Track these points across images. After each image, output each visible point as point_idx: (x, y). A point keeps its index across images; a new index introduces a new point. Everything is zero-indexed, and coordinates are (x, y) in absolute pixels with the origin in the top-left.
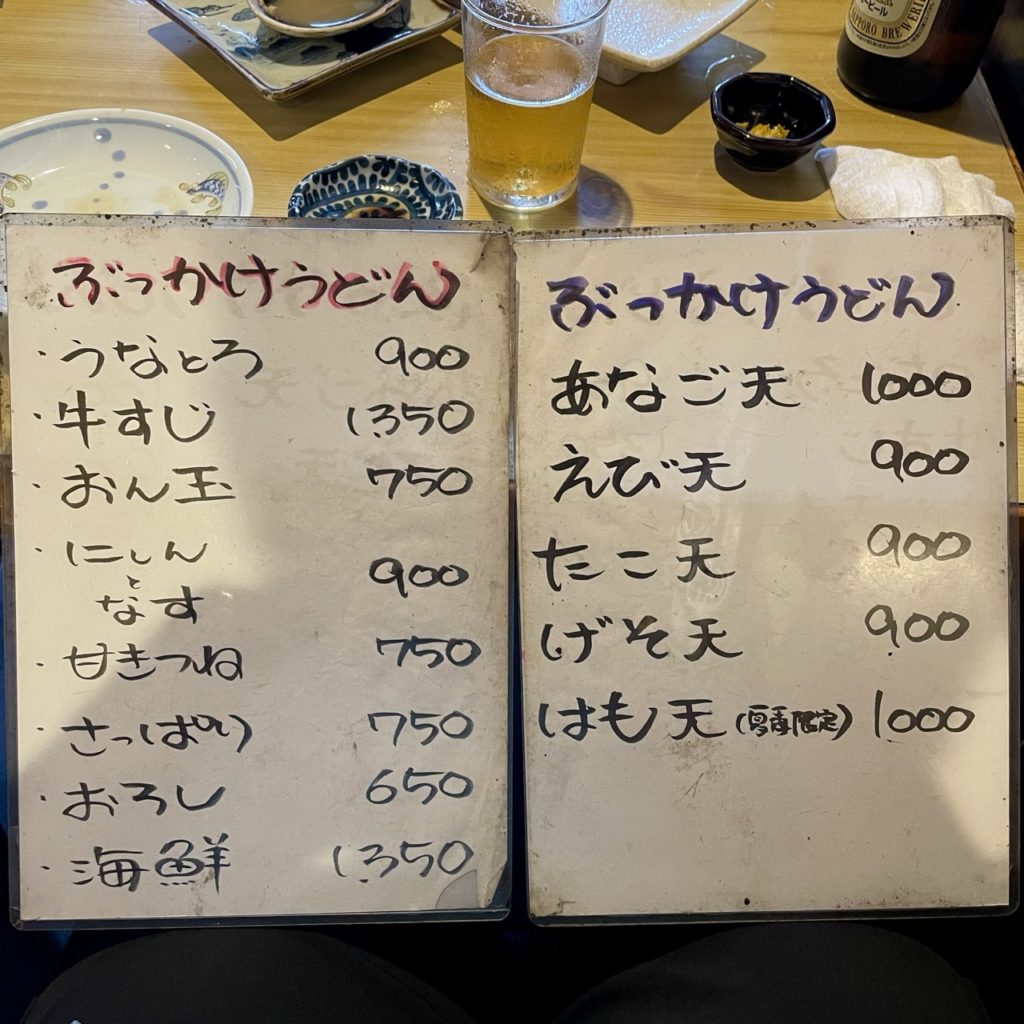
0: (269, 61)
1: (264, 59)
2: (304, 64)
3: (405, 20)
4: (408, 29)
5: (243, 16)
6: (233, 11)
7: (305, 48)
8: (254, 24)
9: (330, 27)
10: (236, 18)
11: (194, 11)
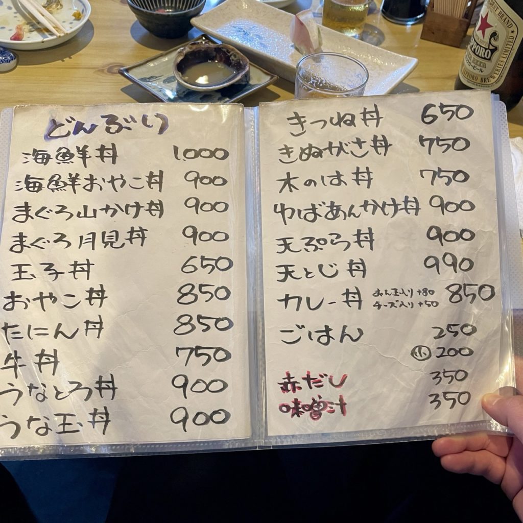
1: (183, 102)
3: (248, 80)
4: (250, 85)
5: (168, 81)
6: (163, 78)
7: (201, 96)
8: (174, 85)
9: (215, 86)
10: (164, 82)
11: (144, 79)
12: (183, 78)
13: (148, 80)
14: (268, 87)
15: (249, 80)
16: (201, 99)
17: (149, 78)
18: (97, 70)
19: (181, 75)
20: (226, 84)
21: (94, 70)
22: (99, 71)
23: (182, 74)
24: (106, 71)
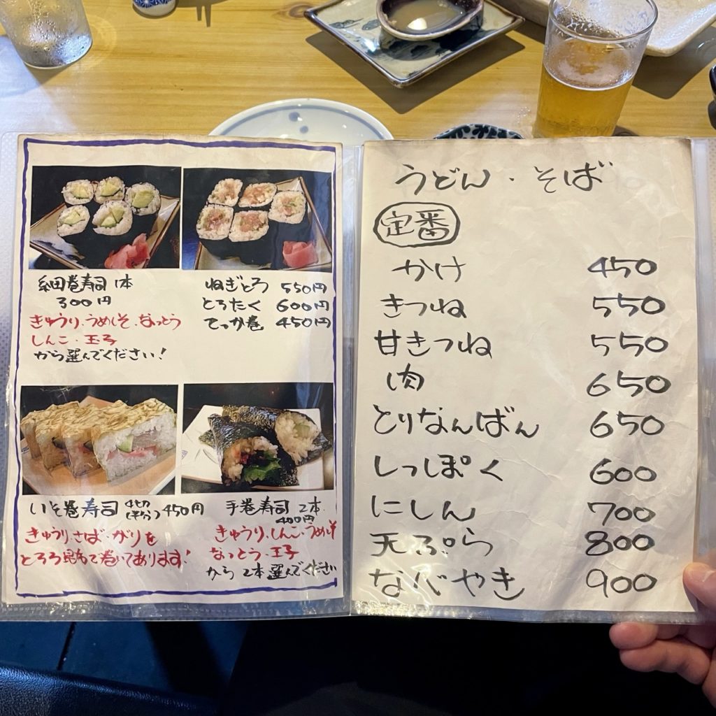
0: (391, 58)
1: (387, 57)
2: (414, 59)
3: (480, 24)
4: (483, 31)
5: (368, 27)
6: (362, 23)
7: (413, 48)
8: (377, 32)
9: (432, 33)
10: (364, 28)
11: (337, 25)
12: (389, 22)
13: (342, 25)
14: (507, 34)
15: (482, 24)
16: (412, 51)
17: (343, 23)
18: (275, 12)
19: (387, 18)
20: (448, 31)
21: (272, 13)
22: (279, 13)
23: (388, 16)
24: (287, 14)
